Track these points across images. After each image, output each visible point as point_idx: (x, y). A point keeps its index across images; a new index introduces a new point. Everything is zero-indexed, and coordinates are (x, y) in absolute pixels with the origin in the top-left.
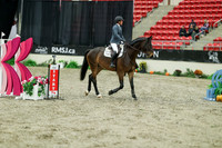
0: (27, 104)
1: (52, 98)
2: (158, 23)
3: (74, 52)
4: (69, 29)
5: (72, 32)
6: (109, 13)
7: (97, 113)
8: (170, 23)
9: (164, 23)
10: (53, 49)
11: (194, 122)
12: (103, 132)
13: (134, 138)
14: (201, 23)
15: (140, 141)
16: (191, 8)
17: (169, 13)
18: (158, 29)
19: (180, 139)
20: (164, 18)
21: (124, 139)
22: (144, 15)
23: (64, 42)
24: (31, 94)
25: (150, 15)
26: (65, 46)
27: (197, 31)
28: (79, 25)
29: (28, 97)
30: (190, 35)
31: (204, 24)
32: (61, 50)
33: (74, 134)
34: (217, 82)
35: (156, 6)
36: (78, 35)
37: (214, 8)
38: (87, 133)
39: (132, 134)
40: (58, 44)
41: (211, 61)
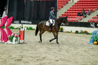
0: (10, 46)
1: (21, 43)
2: (68, 10)
3: (31, 23)
4: (29, 13)
5: (30, 14)
6: (46, 6)
7: (41, 50)
8: (73, 10)
9: (71, 10)
10: (22, 22)
11: (84, 53)
12: (44, 58)
13: (57, 61)
14: (87, 10)
15: (60, 62)
16: (83, 4)
17: (73, 6)
18: (68, 13)
19: (78, 61)
20: (71, 8)
21: (53, 61)
22: (62, 7)
23: (27, 19)
24: (12, 41)
25: (64, 7)
26: (27, 20)
27: (85, 14)
28: (33, 11)
29: (11, 43)
30: (82, 15)
31: (88, 10)
32: (25, 22)
33: (31, 59)
34: (94, 36)
35: (67, 3)
36: (33, 15)
37: (93, 3)
38: (37, 58)
39: (57, 59)
40: (24, 19)
41: (92, 27)
